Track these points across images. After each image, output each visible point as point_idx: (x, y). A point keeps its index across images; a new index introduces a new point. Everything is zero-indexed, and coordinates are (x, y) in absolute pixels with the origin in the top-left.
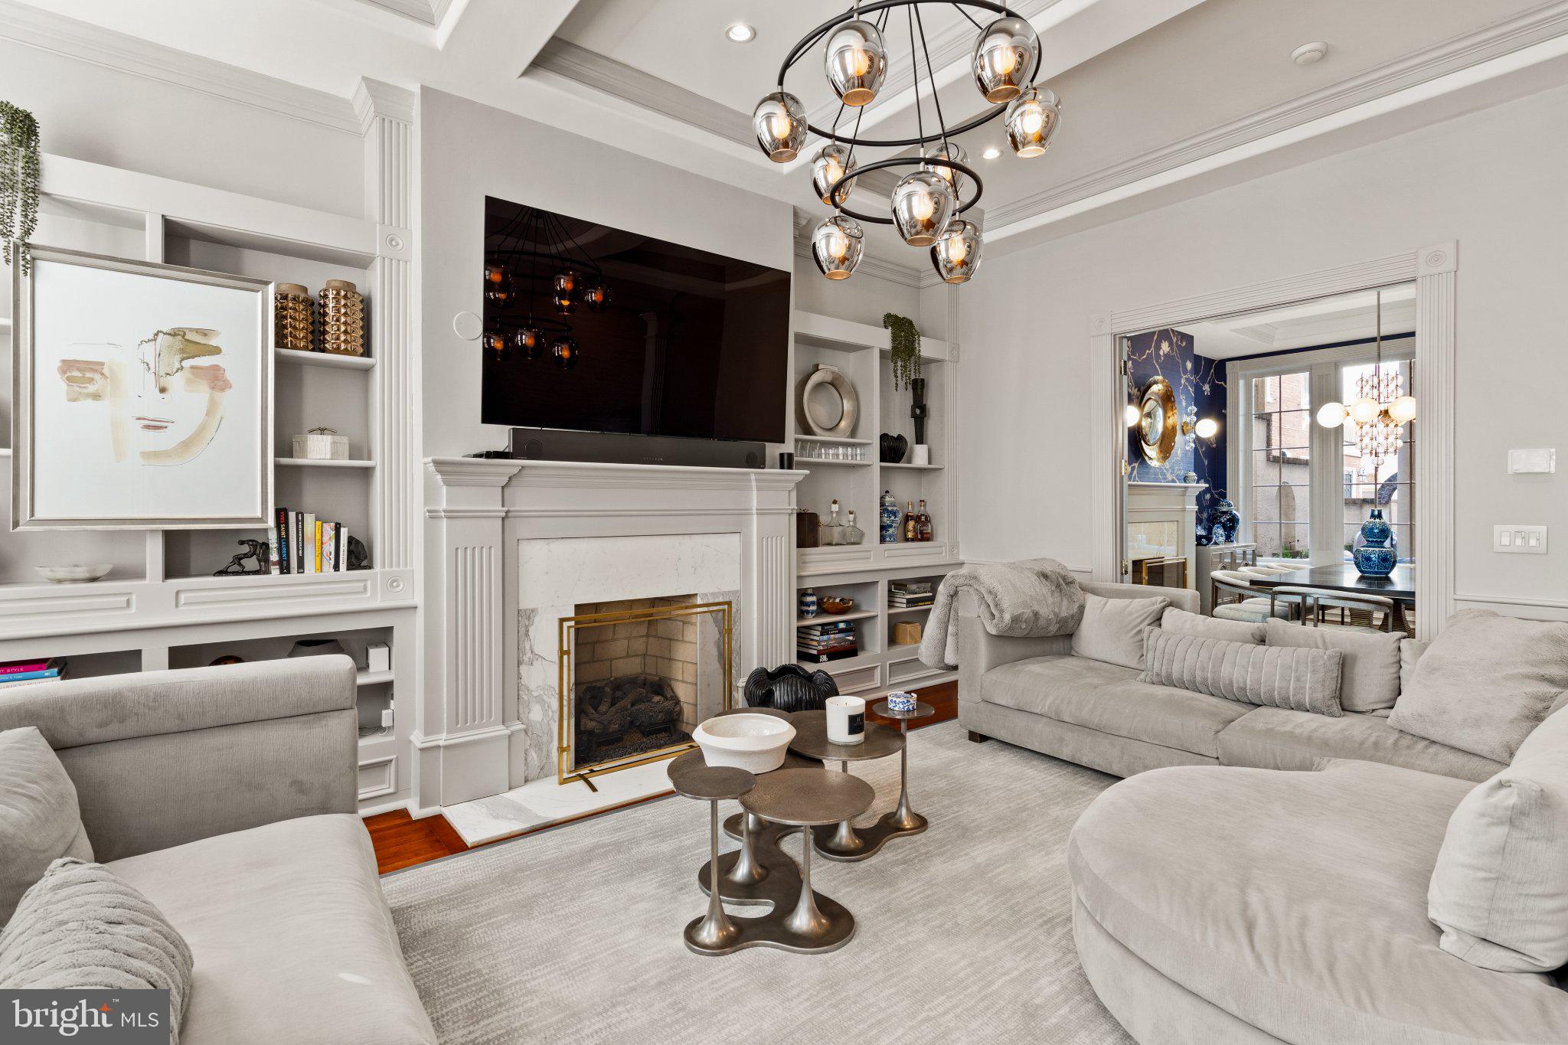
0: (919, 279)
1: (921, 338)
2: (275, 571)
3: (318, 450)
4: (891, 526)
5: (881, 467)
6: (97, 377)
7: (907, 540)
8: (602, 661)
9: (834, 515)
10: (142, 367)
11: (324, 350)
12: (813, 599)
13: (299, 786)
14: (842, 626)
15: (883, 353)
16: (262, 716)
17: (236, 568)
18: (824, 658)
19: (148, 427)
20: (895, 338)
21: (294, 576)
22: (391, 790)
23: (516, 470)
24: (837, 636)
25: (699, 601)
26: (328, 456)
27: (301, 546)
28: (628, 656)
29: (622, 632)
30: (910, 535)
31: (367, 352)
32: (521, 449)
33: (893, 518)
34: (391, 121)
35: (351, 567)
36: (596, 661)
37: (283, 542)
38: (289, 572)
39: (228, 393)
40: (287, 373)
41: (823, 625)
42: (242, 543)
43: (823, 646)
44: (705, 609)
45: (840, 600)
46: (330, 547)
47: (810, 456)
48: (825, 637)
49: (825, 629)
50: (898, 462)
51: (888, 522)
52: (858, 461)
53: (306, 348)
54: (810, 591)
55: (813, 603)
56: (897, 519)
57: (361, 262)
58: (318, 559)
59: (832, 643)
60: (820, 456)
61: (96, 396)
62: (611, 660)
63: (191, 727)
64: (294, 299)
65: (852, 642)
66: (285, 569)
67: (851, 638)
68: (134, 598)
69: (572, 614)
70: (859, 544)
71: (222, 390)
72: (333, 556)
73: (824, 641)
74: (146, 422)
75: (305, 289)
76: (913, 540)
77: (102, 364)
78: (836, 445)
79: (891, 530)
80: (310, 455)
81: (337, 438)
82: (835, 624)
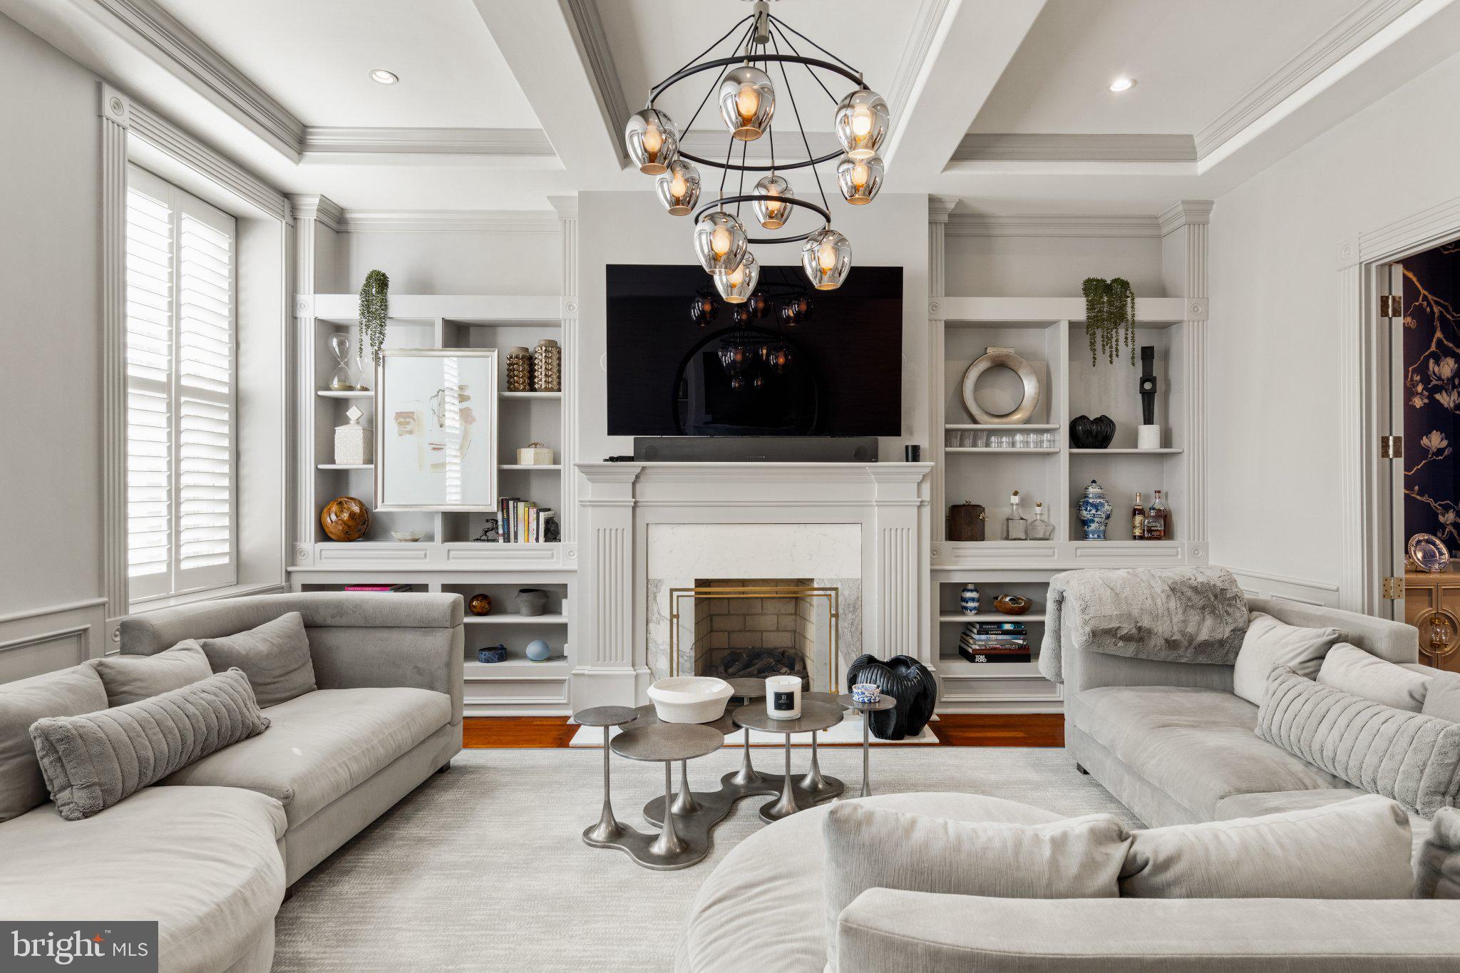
0: (1159, 226)
1: (1137, 300)
2: (501, 540)
3: (528, 459)
4: (1093, 521)
5: (1071, 455)
6: (411, 420)
7: (1135, 538)
8: (754, 631)
9: (1015, 507)
10: (431, 412)
11: (535, 390)
12: (974, 595)
13: (419, 671)
14: (1008, 627)
15: (1073, 326)
16: (403, 625)
17: (484, 537)
18: (982, 658)
19: (434, 449)
20: (1091, 307)
21: (512, 544)
22: (565, 701)
23: (638, 470)
24: (1000, 637)
25: (816, 585)
26: (533, 463)
27: (516, 526)
28: (778, 630)
29: (770, 607)
30: (1138, 532)
31: (559, 390)
32: (642, 454)
33: (1093, 511)
34: (570, 221)
35: (547, 539)
36: (748, 631)
37: (506, 521)
38: (509, 541)
39: (474, 424)
40: (506, 407)
41: (981, 623)
42: (487, 521)
43: (979, 645)
44: (822, 593)
45: (1010, 600)
46: (533, 526)
47: (974, 445)
48: (983, 637)
49: (984, 628)
50: (1106, 447)
51: (1088, 516)
52: (1045, 448)
53: (524, 390)
54: (970, 587)
55: (973, 600)
56: (1099, 513)
57: (555, 324)
58: (526, 533)
59: (993, 644)
60: (987, 445)
61: (411, 432)
62: (762, 632)
63: (371, 625)
64: (516, 357)
65: (1021, 647)
66: (507, 540)
67: (1021, 642)
68: (428, 552)
69: (693, 586)
70: (1047, 539)
71: (471, 423)
72: (535, 532)
73: (982, 641)
74: (433, 446)
75: (526, 350)
76: (1142, 538)
77: (413, 413)
78: (1010, 432)
79: (1093, 526)
80: (523, 462)
81: (539, 450)
82: (999, 624)
